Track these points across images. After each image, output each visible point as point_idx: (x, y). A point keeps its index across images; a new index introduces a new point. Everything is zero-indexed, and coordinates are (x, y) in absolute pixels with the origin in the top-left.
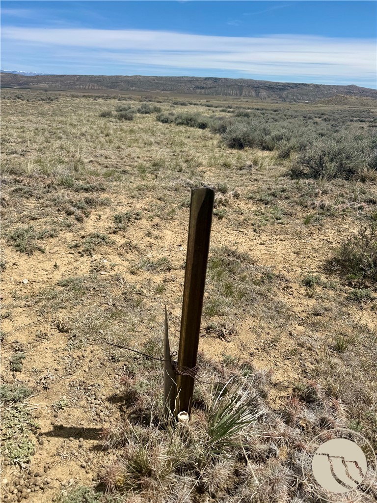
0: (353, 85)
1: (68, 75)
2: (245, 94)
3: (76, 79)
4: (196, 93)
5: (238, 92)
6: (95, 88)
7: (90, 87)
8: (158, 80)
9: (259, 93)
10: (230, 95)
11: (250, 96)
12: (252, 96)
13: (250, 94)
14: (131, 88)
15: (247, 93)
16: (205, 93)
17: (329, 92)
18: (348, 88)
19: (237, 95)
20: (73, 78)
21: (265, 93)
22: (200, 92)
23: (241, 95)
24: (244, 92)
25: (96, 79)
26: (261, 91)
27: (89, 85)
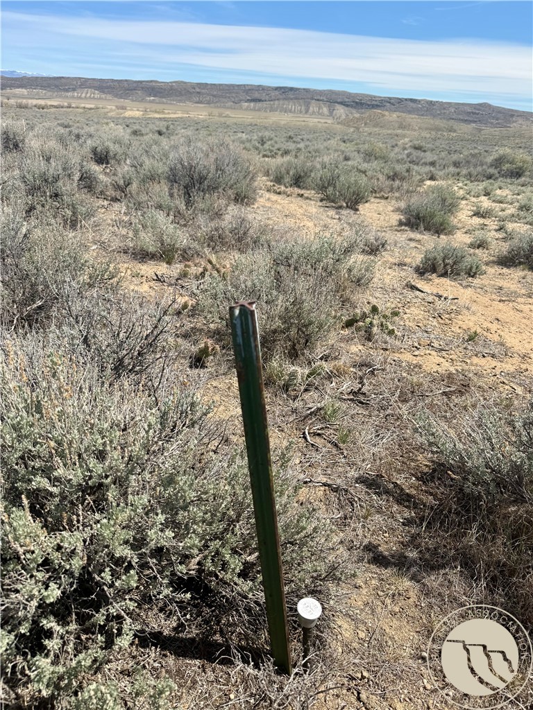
0: (485, 103)
1: (68, 78)
2: (314, 111)
3: (79, 84)
4: (241, 108)
5: (303, 108)
6: (96, 97)
7: (88, 95)
8: (199, 88)
9: (334, 110)
10: (290, 111)
11: (319, 114)
12: (322, 114)
13: (321, 111)
14: (148, 98)
15: (316, 109)
16: (254, 107)
17: (443, 111)
18: (478, 107)
19: (301, 112)
20: (75, 83)
21: (342, 111)
22: (248, 107)
23: (307, 112)
24: (311, 108)
25: (108, 84)
26: (338, 106)
27: (87, 93)
